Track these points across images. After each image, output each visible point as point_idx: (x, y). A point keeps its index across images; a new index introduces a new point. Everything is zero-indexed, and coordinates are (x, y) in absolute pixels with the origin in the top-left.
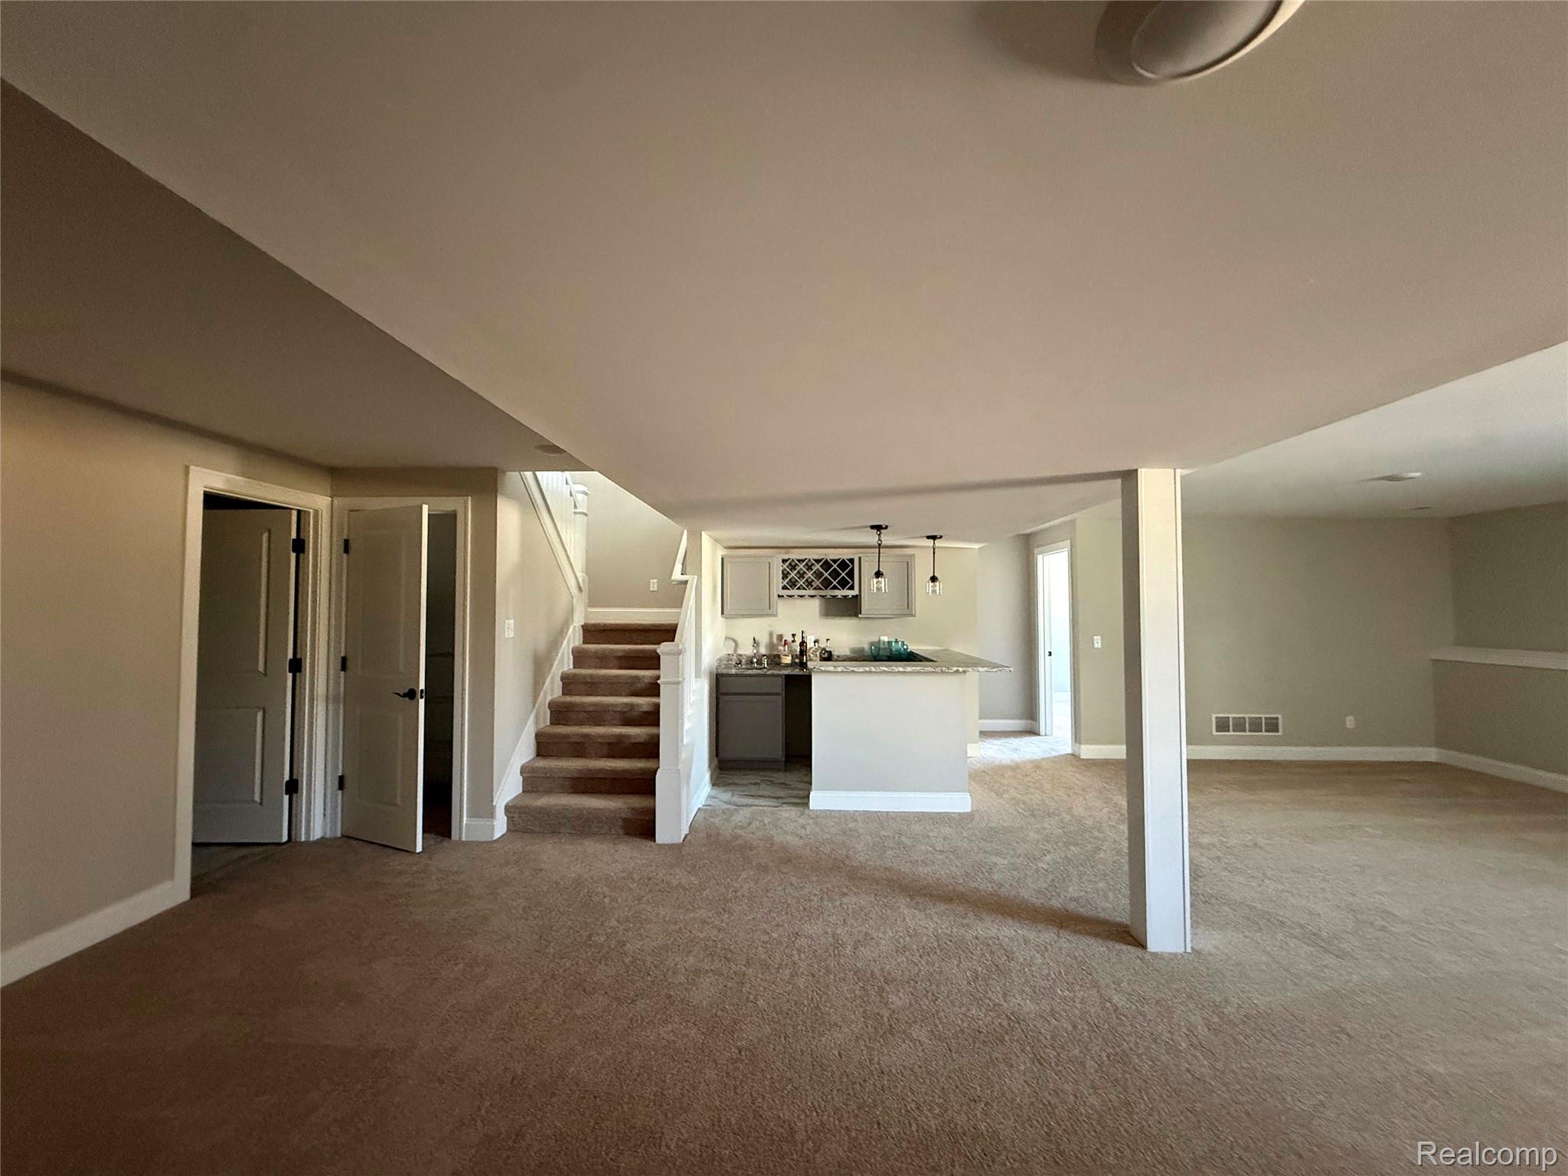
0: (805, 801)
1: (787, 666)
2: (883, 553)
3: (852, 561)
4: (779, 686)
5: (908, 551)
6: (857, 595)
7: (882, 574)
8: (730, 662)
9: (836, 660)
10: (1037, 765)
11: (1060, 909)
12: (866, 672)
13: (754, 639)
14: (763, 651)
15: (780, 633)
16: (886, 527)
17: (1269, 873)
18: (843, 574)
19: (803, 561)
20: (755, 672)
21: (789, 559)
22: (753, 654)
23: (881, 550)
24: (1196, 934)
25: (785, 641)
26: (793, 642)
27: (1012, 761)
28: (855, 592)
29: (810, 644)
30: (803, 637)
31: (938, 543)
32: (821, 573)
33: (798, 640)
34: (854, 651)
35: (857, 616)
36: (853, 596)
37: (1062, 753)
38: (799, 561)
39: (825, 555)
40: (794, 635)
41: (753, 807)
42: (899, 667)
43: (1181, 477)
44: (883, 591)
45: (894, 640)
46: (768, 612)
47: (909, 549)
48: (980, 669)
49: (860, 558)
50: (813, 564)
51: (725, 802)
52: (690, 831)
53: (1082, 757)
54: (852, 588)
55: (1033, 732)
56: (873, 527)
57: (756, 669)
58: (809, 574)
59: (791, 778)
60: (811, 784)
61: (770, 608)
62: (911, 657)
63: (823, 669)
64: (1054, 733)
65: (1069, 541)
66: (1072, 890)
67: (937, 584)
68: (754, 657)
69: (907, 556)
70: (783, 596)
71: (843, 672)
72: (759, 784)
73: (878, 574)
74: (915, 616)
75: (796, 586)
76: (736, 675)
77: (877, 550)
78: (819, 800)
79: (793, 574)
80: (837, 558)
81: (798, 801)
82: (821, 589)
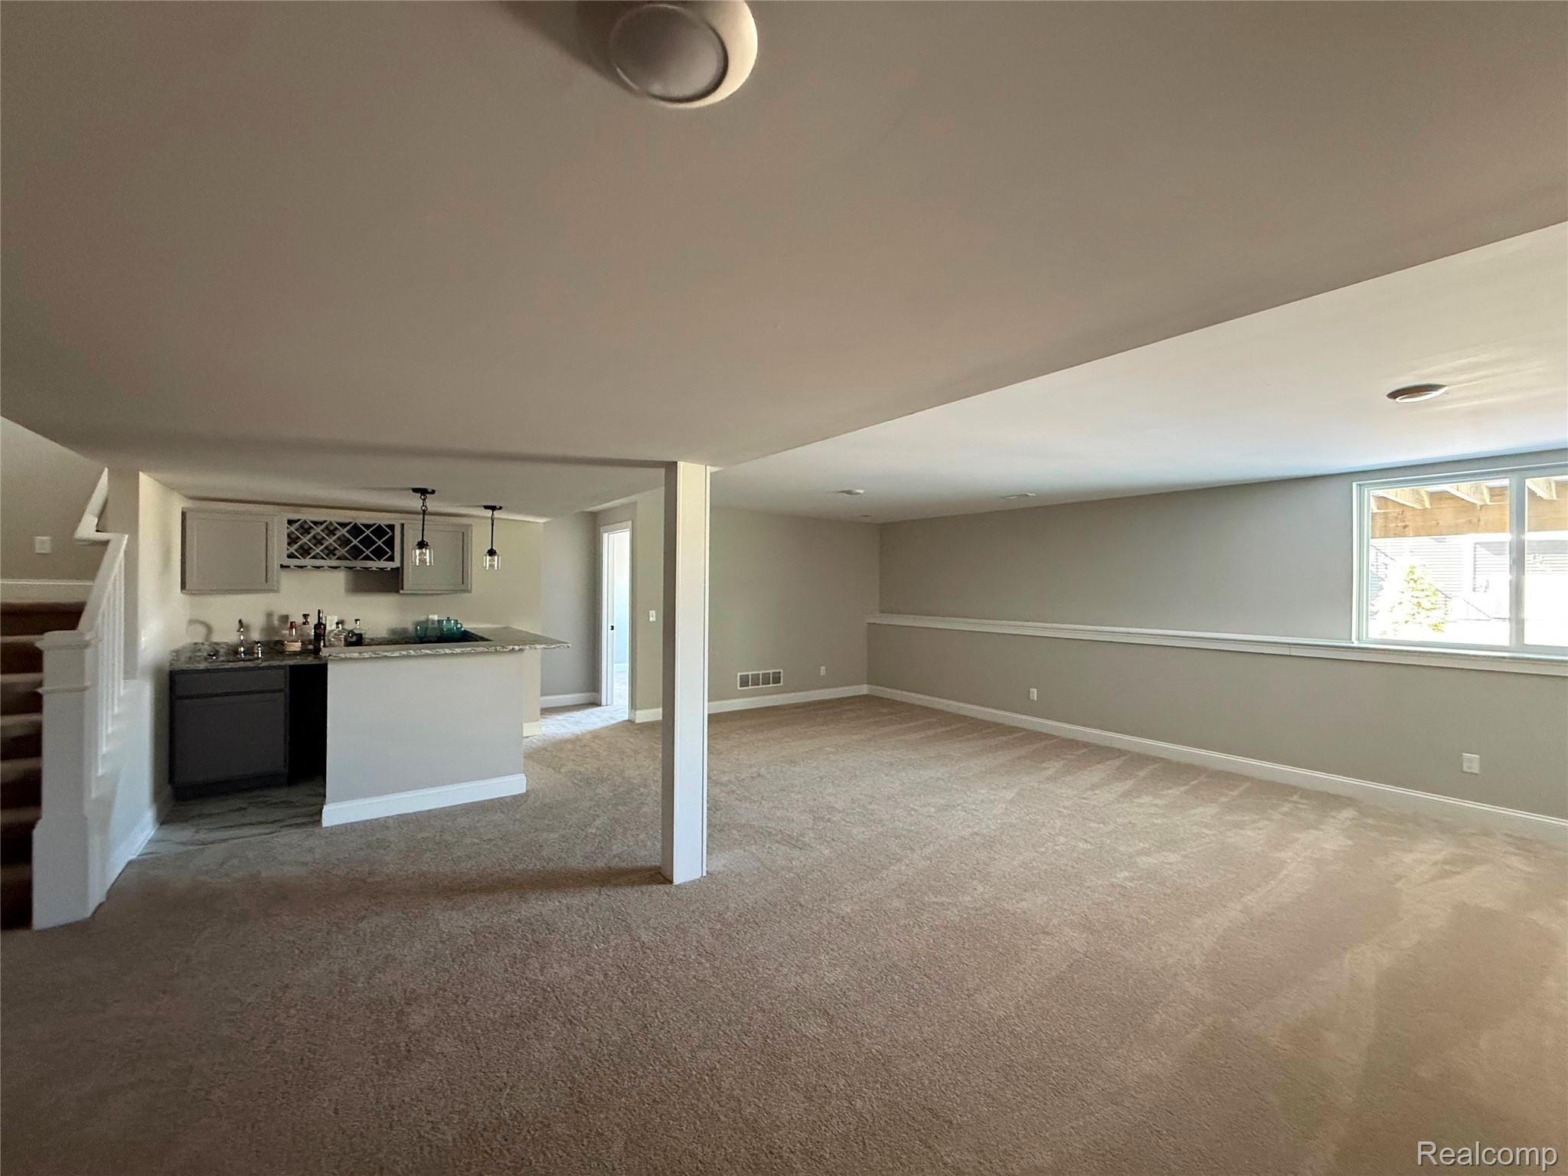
0: (317, 818)
1: (295, 654)
2: (428, 521)
3: (392, 527)
4: (281, 681)
5: (463, 521)
6: (398, 568)
7: (427, 545)
8: (199, 654)
9: (366, 645)
10: (596, 735)
11: (603, 868)
12: (404, 657)
13: (240, 621)
14: (256, 636)
15: (284, 613)
16: (433, 492)
17: (765, 795)
18: (380, 543)
19: (322, 523)
20: (241, 664)
21: (299, 520)
22: (239, 643)
23: (426, 517)
24: (711, 859)
25: (292, 623)
26: (304, 624)
27: (573, 734)
28: (396, 564)
29: (331, 626)
30: (319, 618)
31: (497, 514)
32: (349, 540)
33: (313, 620)
34: (393, 632)
35: (398, 592)
36: (392, 569)
37: (620, 720)
38: (316, 523)
39: (353, 518)
40: (305, 616)
41: (230, 842)
42: (446, 649)
43: (711, 473)
44: (428, 564)
45: (446, 618)
46: (267, 585)
47: (465, 518)
48: (538, 646)
49: (402, 525)
50: (336, 529)
51: (182, 843)
52: (107, 899)
53: (637, 722)
54: (391, 559)
55: (596, 703)
56: (415, 490)
57: (244, 660)
58: (330, 541)
59: (299, 794)
60: (325, 796)
61: (267, 581)
62: (465, 637)
63: (343, 656)
64: (615, 703)
65: (630, 522)
66: (616, 848)
67: (496, 557)
68: (241, 644)
69: (464, 525)
70: (289, 567)
71: (371, 658)
72: (245, 809)
73: (422, 545)
74: (470, 592)
75: (310, 554)
76: (207, 671)
77: (421, 516)
78: (334, 814)
79: (305, 539)
80: (372, 522)
81: (300, 821)
82: (347, 559)
